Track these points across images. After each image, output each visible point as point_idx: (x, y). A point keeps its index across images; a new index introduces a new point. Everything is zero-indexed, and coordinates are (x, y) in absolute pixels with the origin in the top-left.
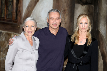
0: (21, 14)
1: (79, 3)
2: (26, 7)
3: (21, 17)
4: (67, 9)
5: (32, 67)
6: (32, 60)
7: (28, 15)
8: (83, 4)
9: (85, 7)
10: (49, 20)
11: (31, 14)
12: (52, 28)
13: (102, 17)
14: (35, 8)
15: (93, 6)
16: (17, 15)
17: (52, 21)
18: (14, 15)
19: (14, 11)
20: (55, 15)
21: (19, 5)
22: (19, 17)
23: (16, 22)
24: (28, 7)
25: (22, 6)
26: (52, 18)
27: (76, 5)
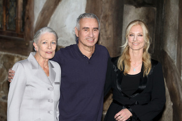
0: (31, 23)
1: (130, 3)
2: (40, 10)
3: (30, 27)
4: (110, 13)
5: (49, 112)
6: (49, 101)
7: (43, 24)
8: (138, 5)
9: (141, 10)
10: (79, 32)
11: (48, 23)
12: (85, 45)
13: (171, 28)
14: (55, 12)
15: (155, 9)
16: (24, 24)
17: (85, 34)
18: (19, 25)
19: (20, 17)
21: (27, 7)
22: (27, 28)
23: (22, 36)
24: (44, 10)
25: (32, 9)
27: (126, 7)
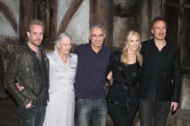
0: (55, 30)
1: (118, 15)
2: (61, 21)
3: (55, 32)
4: (105, 22)
5: (64, 86)
6: (64, 78)
7: (63, 30)
8: (122, 16)
9: (124, 19)
10: (91, 37)
11: (66, 29)
12: (95, 46)
13: (143, 30)
14: (70, 22)
15: (133, 18)
16: (51, 30)
18: (48, 31)
19: (48, 26)
20: (98, 31)
21: (53, 20)
22: (53, 33)
23: (50, 38)
24: (63, 21)
25: (56, 21)
26: (95, 35)
27: (115, 18)
